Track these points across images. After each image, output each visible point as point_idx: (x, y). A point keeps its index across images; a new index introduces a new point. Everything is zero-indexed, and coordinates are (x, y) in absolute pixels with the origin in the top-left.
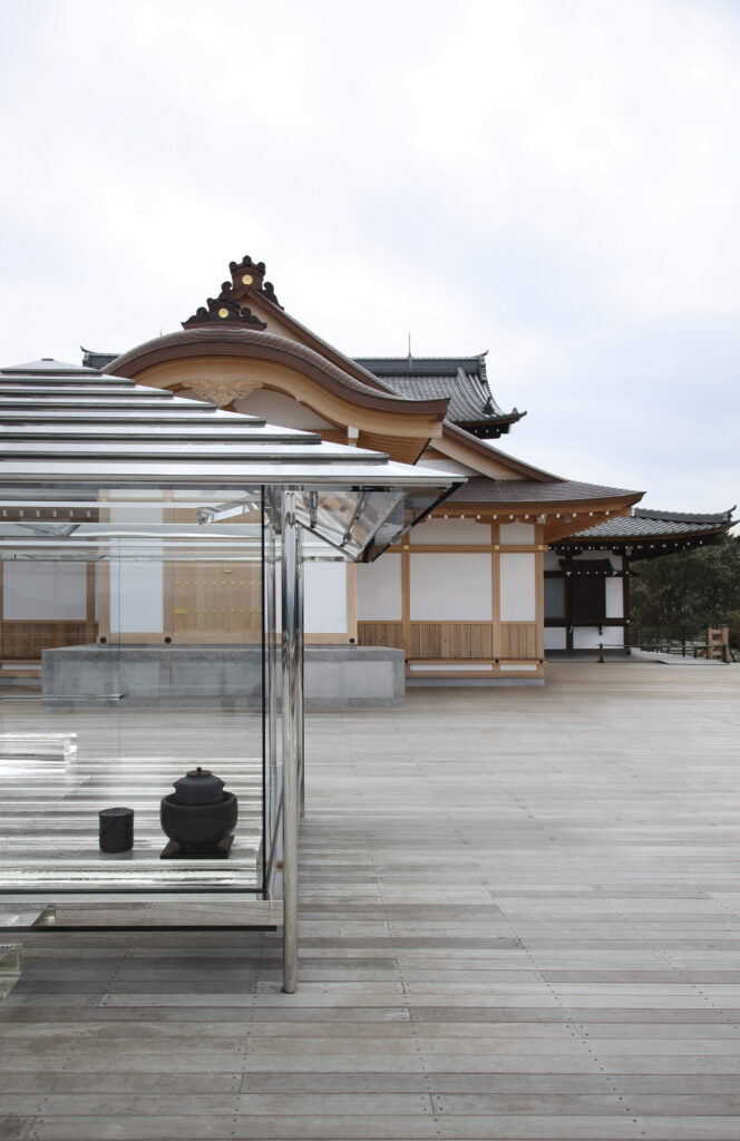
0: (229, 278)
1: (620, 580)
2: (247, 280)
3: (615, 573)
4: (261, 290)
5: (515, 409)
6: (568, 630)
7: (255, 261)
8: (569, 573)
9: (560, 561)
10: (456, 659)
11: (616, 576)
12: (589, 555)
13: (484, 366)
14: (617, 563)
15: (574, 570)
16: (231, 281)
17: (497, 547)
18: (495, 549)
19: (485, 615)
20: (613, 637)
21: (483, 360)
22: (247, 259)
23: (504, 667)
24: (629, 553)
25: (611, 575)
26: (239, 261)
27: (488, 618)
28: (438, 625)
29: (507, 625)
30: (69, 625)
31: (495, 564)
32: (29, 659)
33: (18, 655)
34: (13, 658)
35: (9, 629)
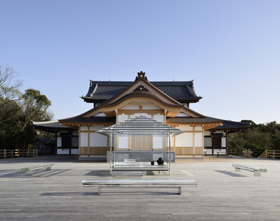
0: (137, 76)
2: (141, 76)
3: (224, 136)
4: (144, 78)
5: (200, 96)
6: (212, 150)
7: (143, 72)
8: (212, 136)
9: (211, 133)
10: (185, 155)
11: (224, 137)
12: (217, 132)
13: (193, 84)
14: (224, 134)
15: (214, 136)
16: (138, 76)
17: (194, 131)
18: (194, 132)
19: (190, 145)
20: (223, 151)
21: (193, 82)
22: (141, 72)
23: (195, 156)
24: (227, 132)
25: (223, 137)
26: (140, 72)
27: (192, 146)
28: (181, 148)
29: (196, 148)
30: (103, 148)
31: (194, 135)
32: (95, 154)
33: (93, 154)
34: (92, 155)
35: (91, 148)
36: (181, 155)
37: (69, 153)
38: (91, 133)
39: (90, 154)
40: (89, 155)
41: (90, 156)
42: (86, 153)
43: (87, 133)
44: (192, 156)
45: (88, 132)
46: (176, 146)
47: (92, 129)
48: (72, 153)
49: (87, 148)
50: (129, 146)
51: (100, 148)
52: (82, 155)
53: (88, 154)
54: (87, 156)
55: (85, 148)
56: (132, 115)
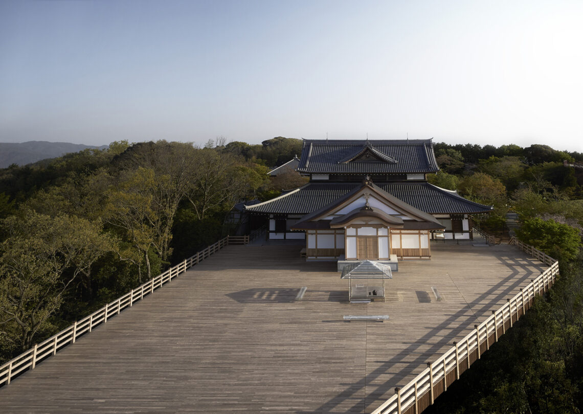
1: (467, 220)
3: (465, 218)
4: (369, 185)
8: (452, 219)
10: (412, 256)
18: (420, 234)
19: (417, 247)
23: (422, 258)
27: (418, 248)
28: (408, 249)
29: (422, 249)
30: (331, 249)
31: (420, 237)
32: (322, 256)
34: (319, 256)
35: (319, 250)
36: (408, 256)
37: (283, 238)
38: (318, 235)
41: (318, 258)
42: (313, 255)
44: (419, 258)
45: (315, 235)
46: (403, 248)
47: (319, 231)
50: (357, 256)
51: (328, 249)
52: (310, 256)
53: (316, 255)
54: (315, 258)
55: (312, 250)
56: (358, 229)
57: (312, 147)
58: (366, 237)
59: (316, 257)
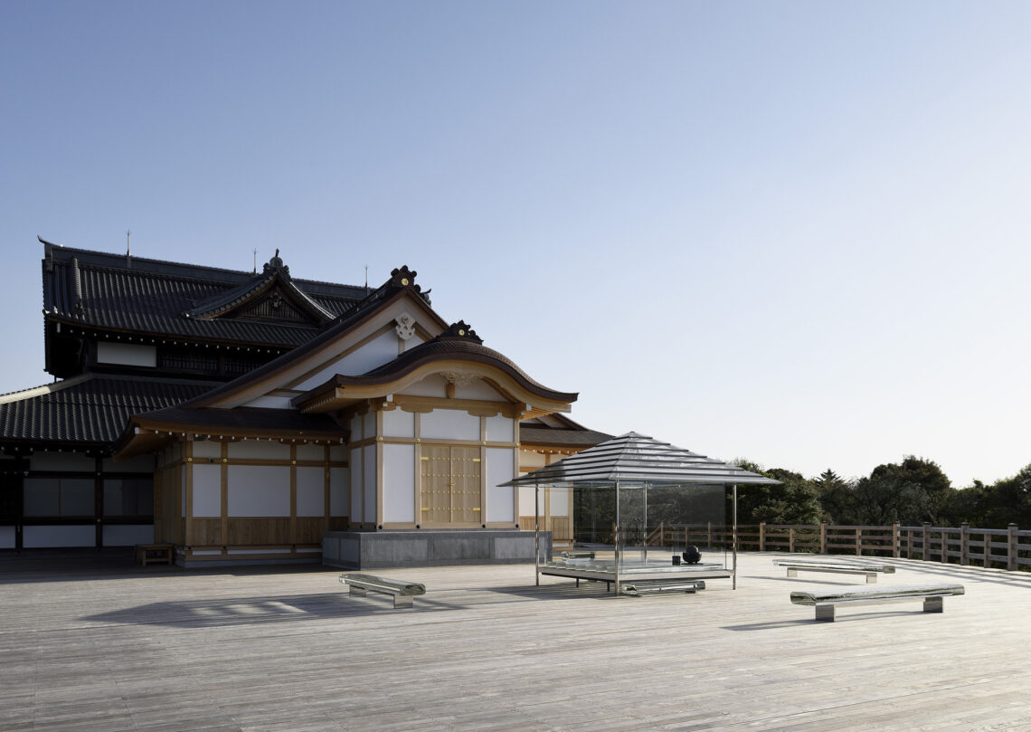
2: (405, 282)
29: (554, 519)
30: (277, 519)
32: (247, 545)
33: (240, 543)
34: (235, 546)
35: (233, 523)
37: (12, 545)
38: (230, 468)
39: (229, 545)
40: (228, 548)
41: (230, 552)
42: (213, 541)
43: (217, 468)
45: (222, 463)
47: (234, 452)
48: (27, 544)
49: (216, 520)
51: (267, 519)
52: (199, 547)
53: (224, 542)
54: (219, 553)
55: (210, 522)
56: (424, 417)
57: (78, 272)
58: (448, 446)
59: (225, 548)
